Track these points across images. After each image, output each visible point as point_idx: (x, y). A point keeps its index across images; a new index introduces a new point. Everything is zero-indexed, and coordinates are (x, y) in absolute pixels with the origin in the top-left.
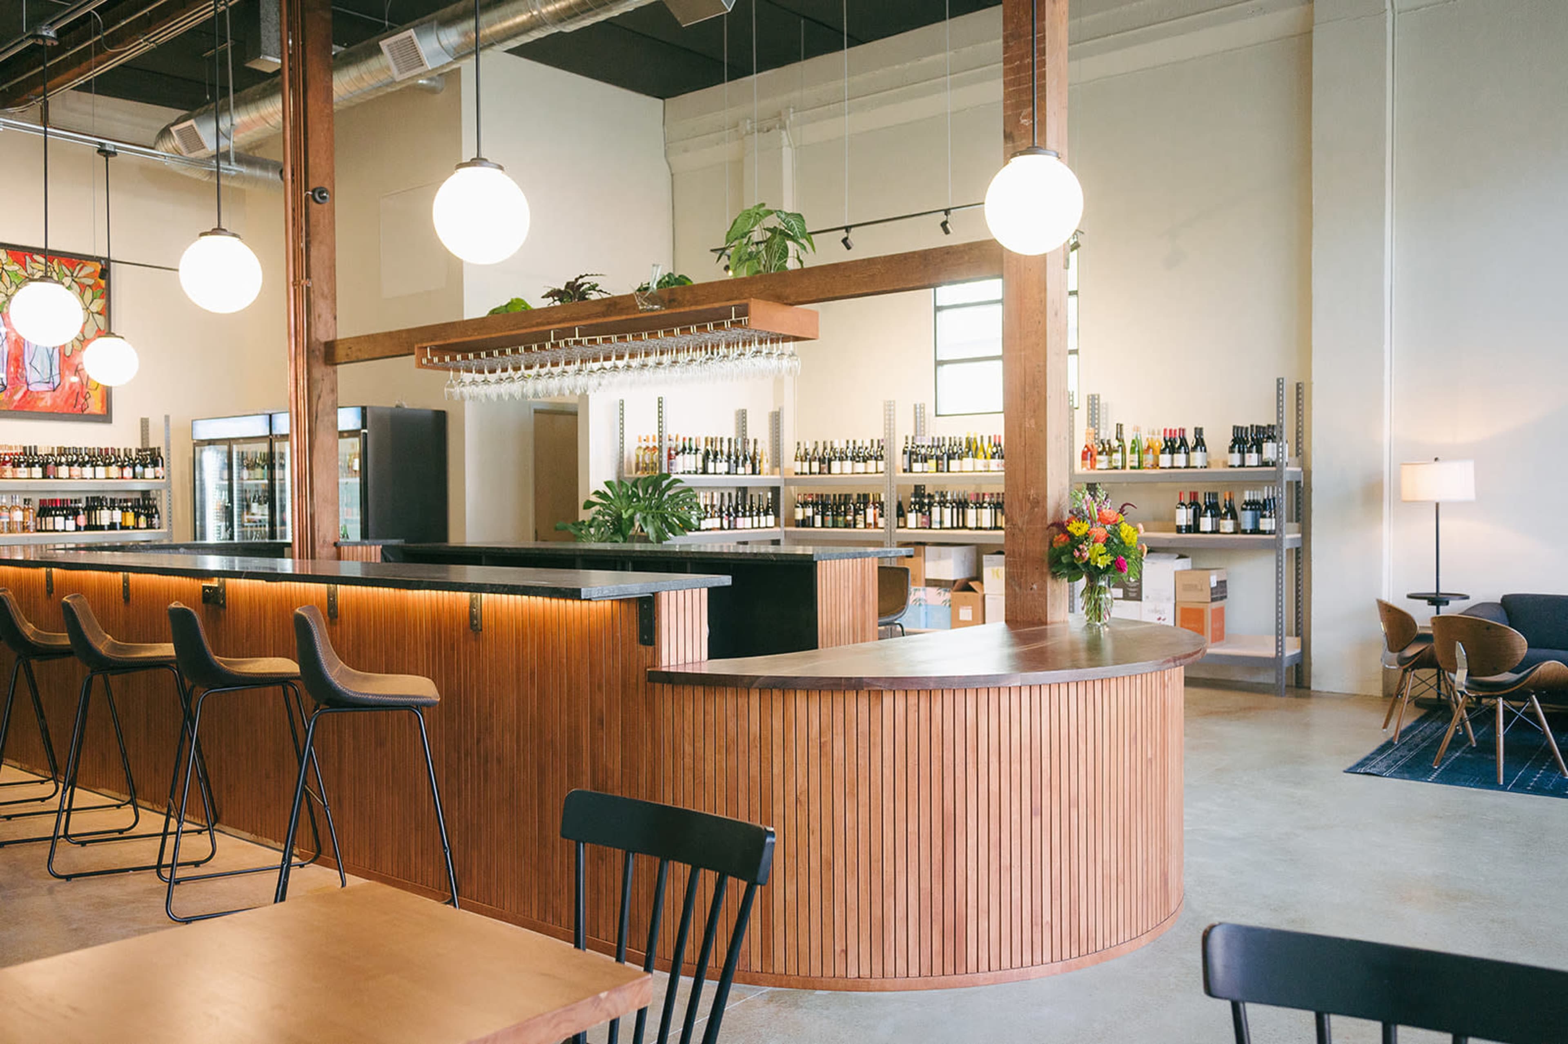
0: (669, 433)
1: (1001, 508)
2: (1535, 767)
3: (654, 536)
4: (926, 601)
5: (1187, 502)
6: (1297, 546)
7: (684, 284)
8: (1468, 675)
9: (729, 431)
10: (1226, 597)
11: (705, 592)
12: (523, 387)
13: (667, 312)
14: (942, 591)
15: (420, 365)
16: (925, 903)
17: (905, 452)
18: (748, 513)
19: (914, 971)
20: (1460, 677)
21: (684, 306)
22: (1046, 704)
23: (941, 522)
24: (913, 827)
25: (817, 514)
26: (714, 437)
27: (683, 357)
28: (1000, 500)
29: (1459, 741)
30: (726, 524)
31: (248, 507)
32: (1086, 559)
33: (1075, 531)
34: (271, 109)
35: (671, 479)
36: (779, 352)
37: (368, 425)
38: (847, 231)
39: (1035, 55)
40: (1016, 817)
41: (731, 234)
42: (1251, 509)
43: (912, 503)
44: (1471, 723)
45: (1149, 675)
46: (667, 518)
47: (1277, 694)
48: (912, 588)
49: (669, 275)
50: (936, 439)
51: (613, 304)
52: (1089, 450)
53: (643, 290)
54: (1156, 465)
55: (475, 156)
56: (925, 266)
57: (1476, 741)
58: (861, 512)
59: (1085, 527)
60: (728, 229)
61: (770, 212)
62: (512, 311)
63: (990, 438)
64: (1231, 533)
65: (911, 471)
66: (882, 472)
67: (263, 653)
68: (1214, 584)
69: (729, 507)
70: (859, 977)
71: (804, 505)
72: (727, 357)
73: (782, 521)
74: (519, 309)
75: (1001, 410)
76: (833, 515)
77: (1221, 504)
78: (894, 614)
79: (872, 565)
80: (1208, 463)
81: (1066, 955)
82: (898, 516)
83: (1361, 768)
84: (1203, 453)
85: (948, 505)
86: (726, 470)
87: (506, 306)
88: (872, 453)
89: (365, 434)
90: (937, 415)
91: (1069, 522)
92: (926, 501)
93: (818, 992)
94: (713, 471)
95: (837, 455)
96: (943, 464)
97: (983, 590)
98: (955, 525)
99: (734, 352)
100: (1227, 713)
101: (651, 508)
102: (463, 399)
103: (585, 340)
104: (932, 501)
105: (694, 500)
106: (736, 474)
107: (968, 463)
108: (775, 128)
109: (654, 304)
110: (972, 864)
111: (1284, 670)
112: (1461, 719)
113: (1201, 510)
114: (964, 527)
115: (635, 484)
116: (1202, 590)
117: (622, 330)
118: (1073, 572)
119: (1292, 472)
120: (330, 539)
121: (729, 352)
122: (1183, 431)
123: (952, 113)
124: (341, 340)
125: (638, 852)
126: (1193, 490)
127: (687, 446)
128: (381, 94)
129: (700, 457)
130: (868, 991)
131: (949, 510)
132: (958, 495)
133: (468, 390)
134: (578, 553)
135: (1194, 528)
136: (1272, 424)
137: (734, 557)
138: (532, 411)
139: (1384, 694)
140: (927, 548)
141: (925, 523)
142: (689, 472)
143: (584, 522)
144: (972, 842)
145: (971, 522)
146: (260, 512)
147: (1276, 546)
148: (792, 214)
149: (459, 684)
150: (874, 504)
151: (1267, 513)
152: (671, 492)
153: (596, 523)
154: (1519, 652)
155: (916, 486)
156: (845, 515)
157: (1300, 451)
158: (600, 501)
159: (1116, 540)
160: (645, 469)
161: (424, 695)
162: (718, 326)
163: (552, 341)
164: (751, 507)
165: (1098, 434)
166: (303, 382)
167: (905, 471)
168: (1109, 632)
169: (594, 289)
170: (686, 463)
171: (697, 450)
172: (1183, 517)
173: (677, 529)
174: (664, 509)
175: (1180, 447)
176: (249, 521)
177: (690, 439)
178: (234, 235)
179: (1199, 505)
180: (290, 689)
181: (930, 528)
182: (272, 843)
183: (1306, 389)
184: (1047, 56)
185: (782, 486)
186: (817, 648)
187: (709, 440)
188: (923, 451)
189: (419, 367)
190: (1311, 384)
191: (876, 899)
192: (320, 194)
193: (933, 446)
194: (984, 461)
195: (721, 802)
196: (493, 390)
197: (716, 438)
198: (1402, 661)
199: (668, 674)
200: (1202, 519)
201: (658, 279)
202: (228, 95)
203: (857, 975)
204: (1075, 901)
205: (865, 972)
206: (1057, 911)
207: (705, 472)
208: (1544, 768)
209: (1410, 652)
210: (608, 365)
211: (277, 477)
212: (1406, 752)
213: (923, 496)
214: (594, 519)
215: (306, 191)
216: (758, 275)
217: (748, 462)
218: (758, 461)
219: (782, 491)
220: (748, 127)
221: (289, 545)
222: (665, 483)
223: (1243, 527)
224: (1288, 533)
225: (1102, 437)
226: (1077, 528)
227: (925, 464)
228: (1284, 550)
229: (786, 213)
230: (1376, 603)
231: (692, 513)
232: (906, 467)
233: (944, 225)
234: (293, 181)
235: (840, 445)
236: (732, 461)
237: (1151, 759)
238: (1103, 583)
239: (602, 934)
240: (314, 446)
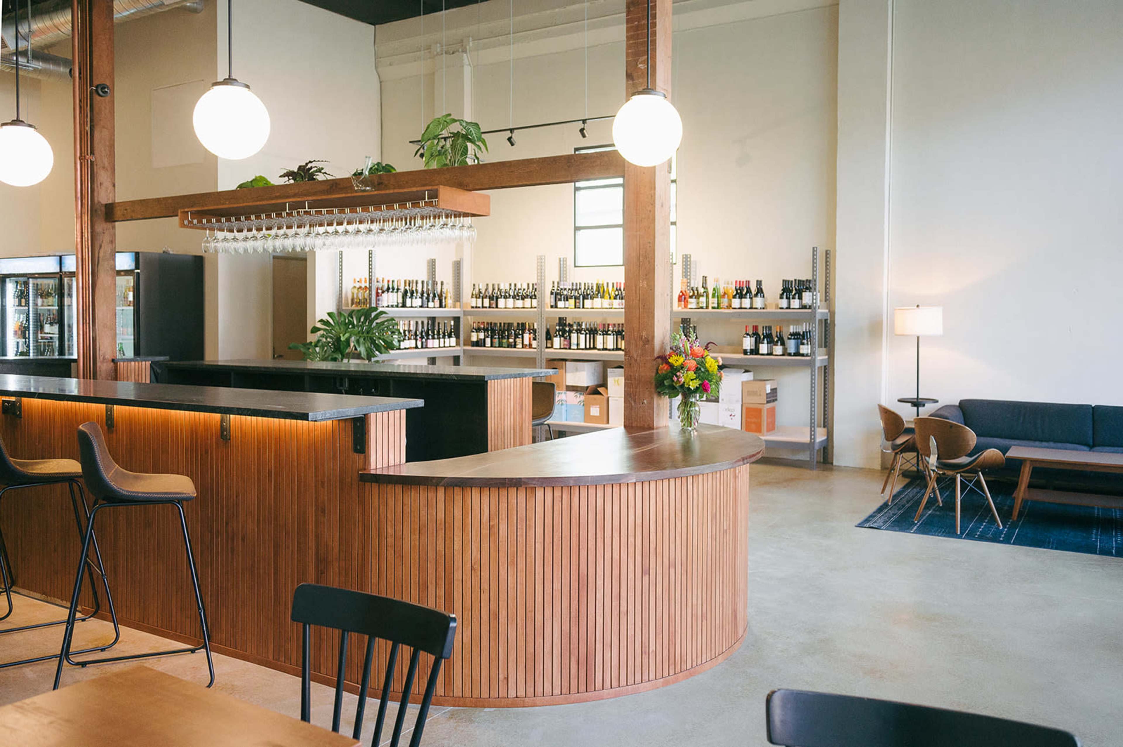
0: (377, 276)
1: (621, 334)
2: (981, 521)
3: (365, 354)
4: (566, 401)
5: (750, 333)
6: (825, 364)
7: (390, 171)
8: (938, 459)
9: (421, 275)
10: (776, 400)
11: (404, 412)
12: (264, 244)
13: (376, 193)
14: (578, 394)
15: (183, 225)
16: (566, 641)
17: (552, 293)
18: (436, 336)
19: (557, 691)
20: (933, 460)
21: (389, 189)
22: (653, 494)
23: (578, 344)
24: (557, 586)
25: (488, 337)
26: (411, 279)
27: (388, 226)
28: (620, 329)
29: (932, 502)
30: (419, 345)
31: (42, 327)
32: (682, 383)
33: (674, 363)
34: (62, 20)
35: (378, 311)
36: (461, 225)
37: (140, 267)
38: (511, 132)
39: (650, 18)
40: (631, 576)
41: (426, 136)
42: (794, 339)
43: (557, 330)
44: (939, 492)
45: (725, 471)
46: (375, 341)
47: (812, 469)
48: (557, 392)
49: (378, 164)
50: (575, 285)
51: (335, 185)
52: (683, 294)
53: (358, 174)
54: (729, 306)
55: (228, 77)
56: (569, 167)
57: (942, 501)
58: (520, 336)
59: (681, 360)
60: (423, 132)
61: (455, 121)
62: (256, 186)
63: (613, 284)
64: (781, 355)
65: (556, 307)
66: (535, 308)
67: (53, 456)
68: (769, 391)
69: (422, 331)
70: (517, 697)
71: (478, 330)
72: (422, 227)
73: (462, 342)
74: (261, 184)
75: (622, 264)
76: (499, 338)
77: (774, 335)
78: (544, 417)
79: (528, 382)
80: (765, 305)
81: (666, 674)
82: (547, 339)
83: (866, 523)
84: (762, 299)
85: (583, 332)
86: (420, 304)
87: (251, 182)
88: (528, 293)
89: (138, 273)
90: (575, 266)
91: (670, 356)
92: (567, 329)
93: (487, 710)
94: (410, 305)
95: (503, 294)
96: (579, 303)
97: (607, 394)
98: (588, 347)
99: (428, 223)
100: (778, 483)
101: (363, 333)
102: (216, 251)
103: (312, 211)
104: (572, 329)
105: (396, 327)
106: (428, 307)
107: (597, 302)
108: (458, 51)
109: (366, 186)
110: (599, 611)
111: (815, 451)
112: (933, 488)
113: (760, 338)
114: (594, 348)
115: (351, 315)
116: (760, 395)
117: (342, 205)
118: (672, 391)
119: (821, 313)
120: (109, 357)
121: (423, 223)
122: (748, 282)
123: (588, 48)
124: (118, 203)
125: (351, 631)
126: (755, 324)
127: (391, 286)
128: (153, 13)
129: (400, 295)
130: (523, 707)
131: (583, 336)
132: (590, 325)
133: (220, 245)
134: (306, 371)
135: (755, 351)
136: (809, 279)
137: (426, 377)
138: (271, 257)
139: (881, 467)
140: (567, 363)
141: (566, 345)
142: (392, 306)
143: (311, 343)
144: (599, 595)
145: (599, 345)
146: (51, 330)
147: (811, 364)
148: (471, 123)
149: (212, 479)
150: (529, 330)
151: (805, 341)
152: (378, 321)
153: (320, 344)
154: (971, 443)
155: (560, 318)
156: (508, 338)
157: (828, 298)
158: (323, 327)
159: (703, 370)
160: (359, 303)
161: (185, 492)
162: (415, 205)
163: (287, 211)
164: (438, 332)
165: (690, 283)
166: (87, 235)
167: (552, 307)
168: (697, 436)
169: (320, 172)
170: (389, 299)
171: (398, 289)
172: (748, 343)
173: (383, 348)
174: (373, 333)
175: (746, 294)
176: (42, 338)
177: (393, 281)
178: (30, 126)
179: (759, 335)
180: (74, 484)
181: (570, 348)
182: (59, 602)
183: (831, 253)
184: (657, 20)
185: (462, 316)
186: (487, 451)
187: (408, 282)
188: (565, 293)
189: (182, 227)
190: (835, 251)
191: (530, 639)
192: (102, 90)
193: (573, 290)
194: (609, 300)
195: (415, 593)
196: (240, 246)
197: (413, 281)
198: (894, 447)
199: (376, 476)
200: (761, 345)
201: (369, 167)
202: (27, 6)
203: (515, 696)
204: (672, 633)
205: (521, 693)
206: (659, 641)
207: (404, 305)
208: (986, 521)
209: (900, 441)
210: (331, 229)
211: (66, 303)
212: (896, 511)
213: (565, 325)
214: (319, 341)
215: (91, 86)
216: (445, 168)
217: (437, 298)
218: (444, 298)
219: (461, 320)
220: (439, 50)
221: (75, 361)
222: (373, 314)
223: (789, 351)
224: (820, 355)
225: (692, 286)
226: (676, 361)
227: (567, 302)
228: (816, 368)
229: (466, 122)
230: (877, 407)
231: (394, 336)
232: (553, 304)
233: (582, 131)
234: (80, 78)
235: (504, 286)
236: (424, 298)
237: (726, 530)
238: (693, 400)
239: (323, 670)
240: (96, 285)
